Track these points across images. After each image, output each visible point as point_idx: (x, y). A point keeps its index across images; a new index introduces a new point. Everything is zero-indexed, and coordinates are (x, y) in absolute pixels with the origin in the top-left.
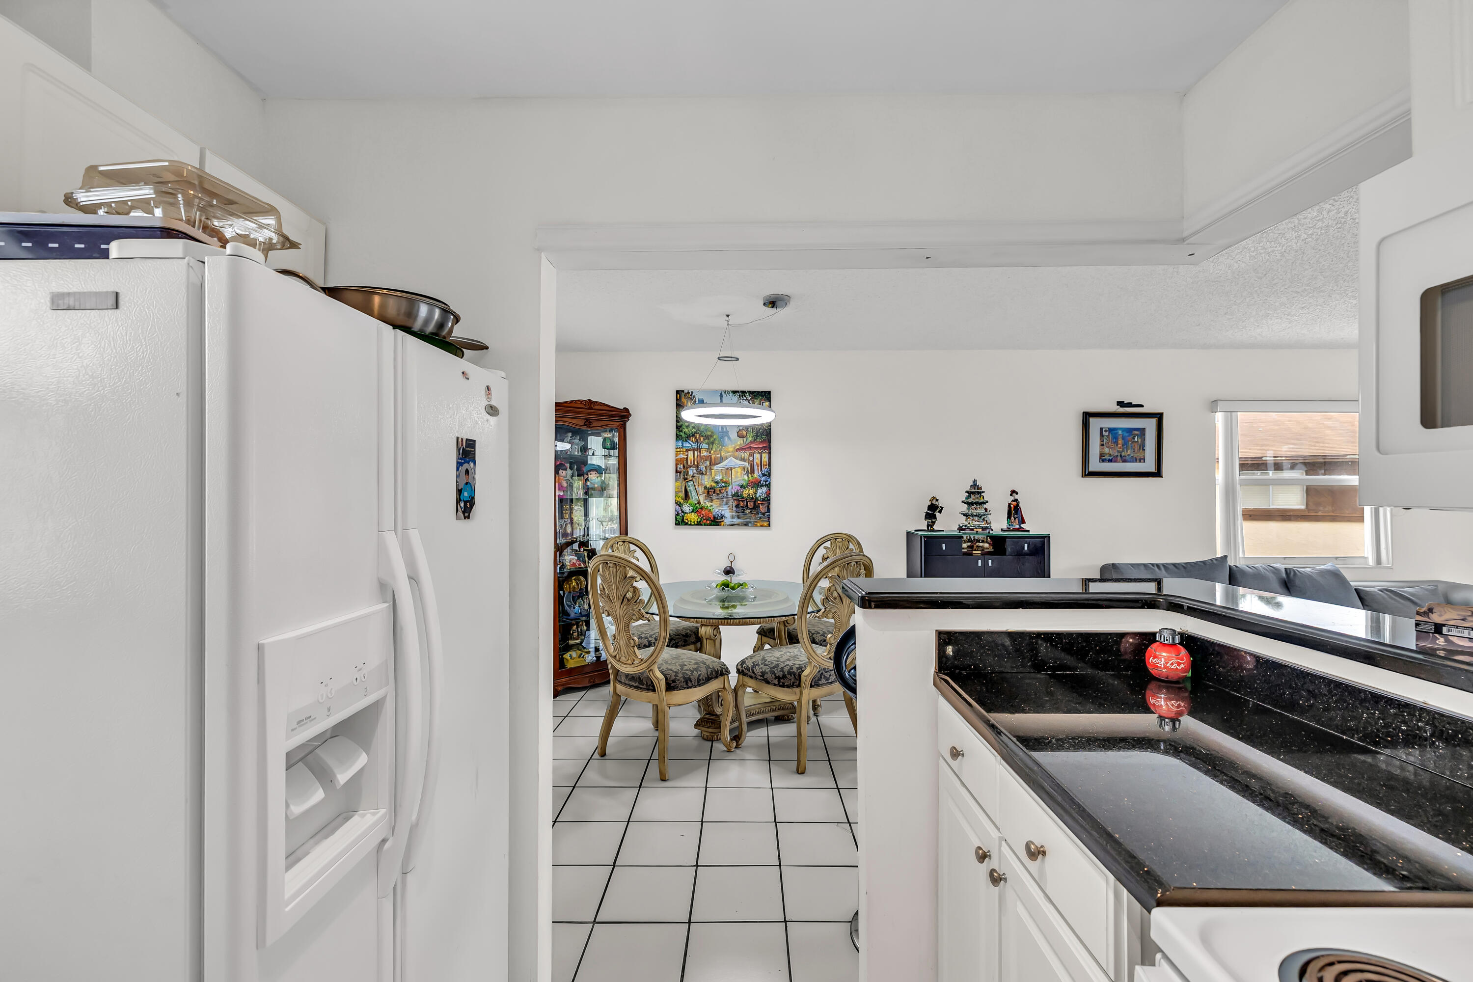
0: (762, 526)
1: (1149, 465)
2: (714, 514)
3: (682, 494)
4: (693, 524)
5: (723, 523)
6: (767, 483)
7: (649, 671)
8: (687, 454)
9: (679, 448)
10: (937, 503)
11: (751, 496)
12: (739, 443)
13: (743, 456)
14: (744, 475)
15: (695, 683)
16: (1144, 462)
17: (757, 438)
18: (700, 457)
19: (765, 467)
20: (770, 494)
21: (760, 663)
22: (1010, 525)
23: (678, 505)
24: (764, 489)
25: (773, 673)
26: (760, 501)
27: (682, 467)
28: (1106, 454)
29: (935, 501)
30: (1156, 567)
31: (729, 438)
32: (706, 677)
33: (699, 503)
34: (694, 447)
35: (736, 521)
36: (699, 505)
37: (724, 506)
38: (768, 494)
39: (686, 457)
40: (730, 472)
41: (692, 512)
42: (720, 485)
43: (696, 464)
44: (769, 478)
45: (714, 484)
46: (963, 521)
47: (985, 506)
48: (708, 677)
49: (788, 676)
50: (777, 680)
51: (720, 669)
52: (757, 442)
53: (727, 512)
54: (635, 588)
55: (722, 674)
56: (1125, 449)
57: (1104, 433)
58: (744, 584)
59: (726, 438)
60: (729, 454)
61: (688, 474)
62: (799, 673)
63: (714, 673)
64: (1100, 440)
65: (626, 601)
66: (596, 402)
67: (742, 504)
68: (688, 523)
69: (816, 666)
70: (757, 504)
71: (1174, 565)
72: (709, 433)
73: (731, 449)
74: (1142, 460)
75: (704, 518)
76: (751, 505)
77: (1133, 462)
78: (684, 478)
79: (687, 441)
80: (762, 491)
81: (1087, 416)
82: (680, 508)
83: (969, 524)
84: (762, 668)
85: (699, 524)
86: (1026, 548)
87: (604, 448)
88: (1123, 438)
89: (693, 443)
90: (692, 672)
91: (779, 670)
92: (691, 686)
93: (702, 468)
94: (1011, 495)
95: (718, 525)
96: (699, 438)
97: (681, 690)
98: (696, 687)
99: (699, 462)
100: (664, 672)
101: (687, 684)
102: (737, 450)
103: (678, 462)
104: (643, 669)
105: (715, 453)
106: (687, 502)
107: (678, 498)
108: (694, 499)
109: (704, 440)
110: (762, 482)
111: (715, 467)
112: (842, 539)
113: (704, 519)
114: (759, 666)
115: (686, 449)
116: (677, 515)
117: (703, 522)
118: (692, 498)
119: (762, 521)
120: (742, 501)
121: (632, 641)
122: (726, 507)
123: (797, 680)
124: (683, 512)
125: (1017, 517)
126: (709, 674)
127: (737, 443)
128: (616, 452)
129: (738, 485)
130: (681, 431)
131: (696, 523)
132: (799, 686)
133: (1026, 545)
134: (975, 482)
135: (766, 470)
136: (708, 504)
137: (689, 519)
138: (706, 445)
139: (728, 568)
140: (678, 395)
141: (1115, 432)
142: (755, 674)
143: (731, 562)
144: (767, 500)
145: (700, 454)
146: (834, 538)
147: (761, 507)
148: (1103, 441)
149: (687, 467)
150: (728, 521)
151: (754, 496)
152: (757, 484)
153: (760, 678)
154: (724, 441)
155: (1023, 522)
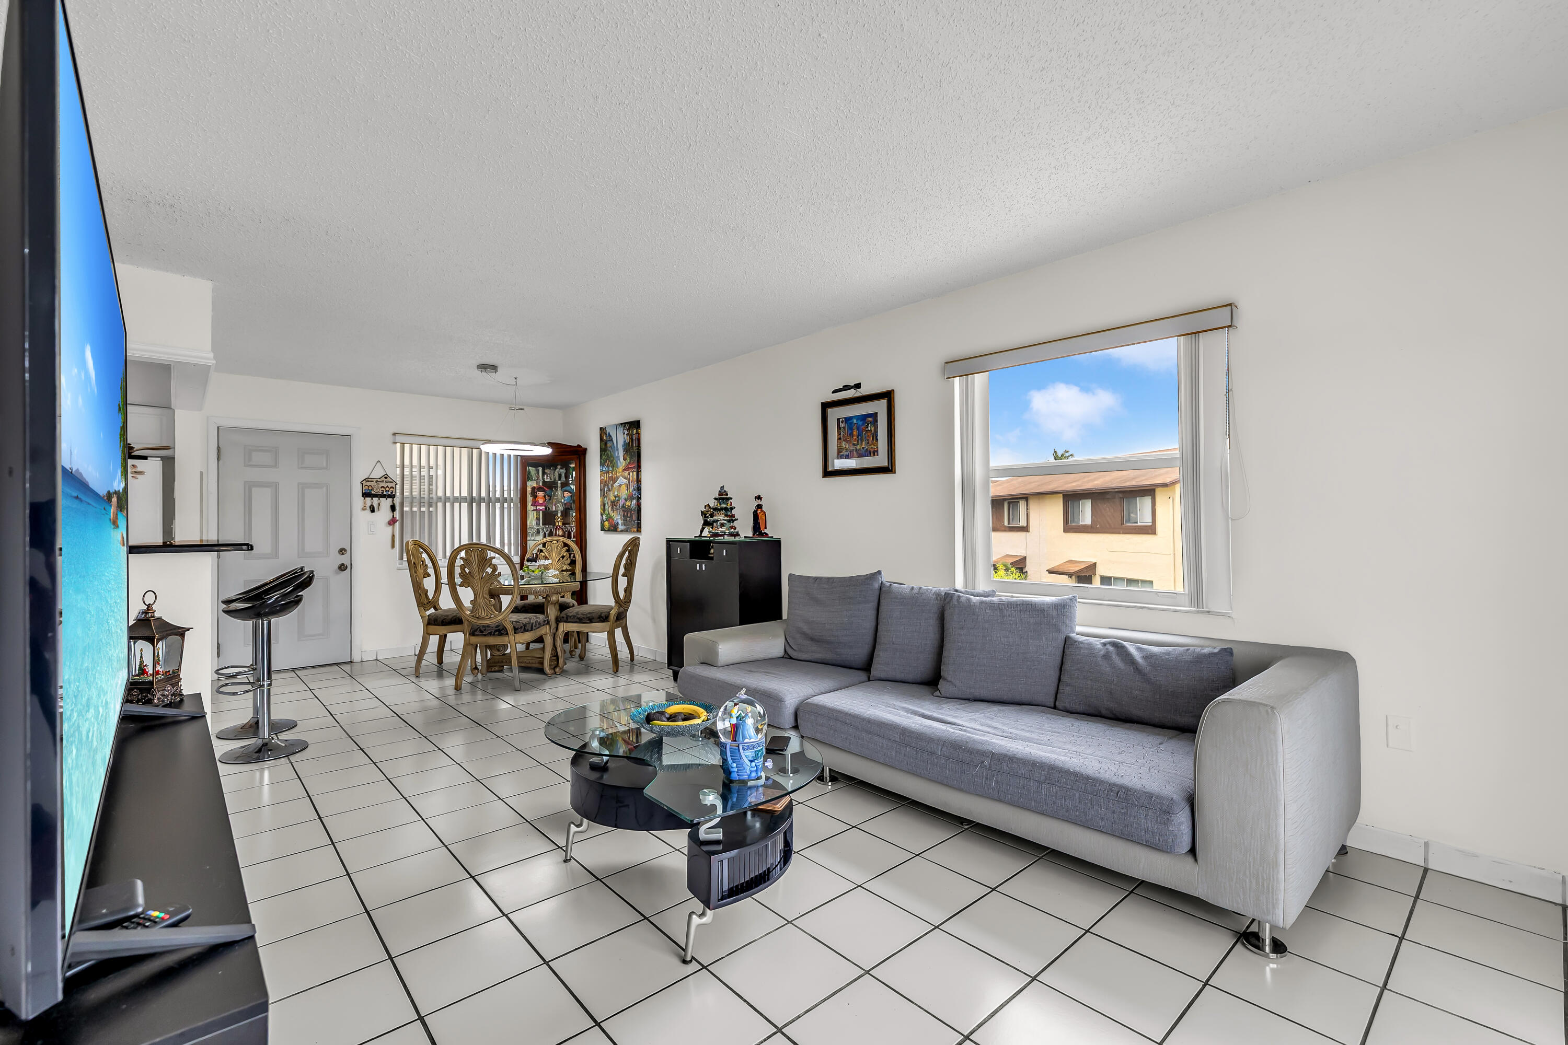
0: (634, 531)
1: (883, 458)
2: (615, 522)
3: (603, 507)
4: (606, 530)
5: (618, 529)
9: (601, 471)
12: (624, 465)
13: (626, 475)
16: (878, 455)
17: (631, 460)
18: (609, 478)
23: (602, 515)
26: (633, 511)
28: (843, 450)
31: (620, 461)
33: (609, 513)
34: (606, 470)
35: (623, 527)
36: (609, 515)
39: (604, 478)
41: (606, 521)
42: (617, 499)
45: (614, 498)
47: (733, 512)
52: (631, 463)
53: (620, 520)
56: (860, 442)
57: (841, 424)
60: (620, 474)
61: (605, 491)
67: (625, 514)
70: (631, 514)
72: (612, 459)
73: (621, 470)
74: (876, 452)
77: (867, 456)
78: (603, 495)
81: (826, 407)
82: (602, 518)
85: (609, 530)
86: (725, 554)
88: (858, 428)
89: (606, 467)
93: (610, 486)
94: (756, 501)
96: (608, 462)
99: (608, 482)
102: (623, 471)
103: (601, 482)
105: (615, 474)
106: (605, 513)
107: (601, 510)
109: (610, 464)
111: (615, 485)
113: (611, 526)
115: (604, 472)
116: (601, 524)
118: (606, 510)
119: (634, 527)
122: (619, 517)
124: (603, 521)
129: (624, 499)
133: (724, 551)
134: (722, 487)
136: (612, 514)
137: (605, 527)
138: (611, 468)
141: (851, 421)
145: (609, 475)
147: (634, 516)
148: (840, 434)
149: (604, 486)
150: (620, 527)
154: (618, 464)
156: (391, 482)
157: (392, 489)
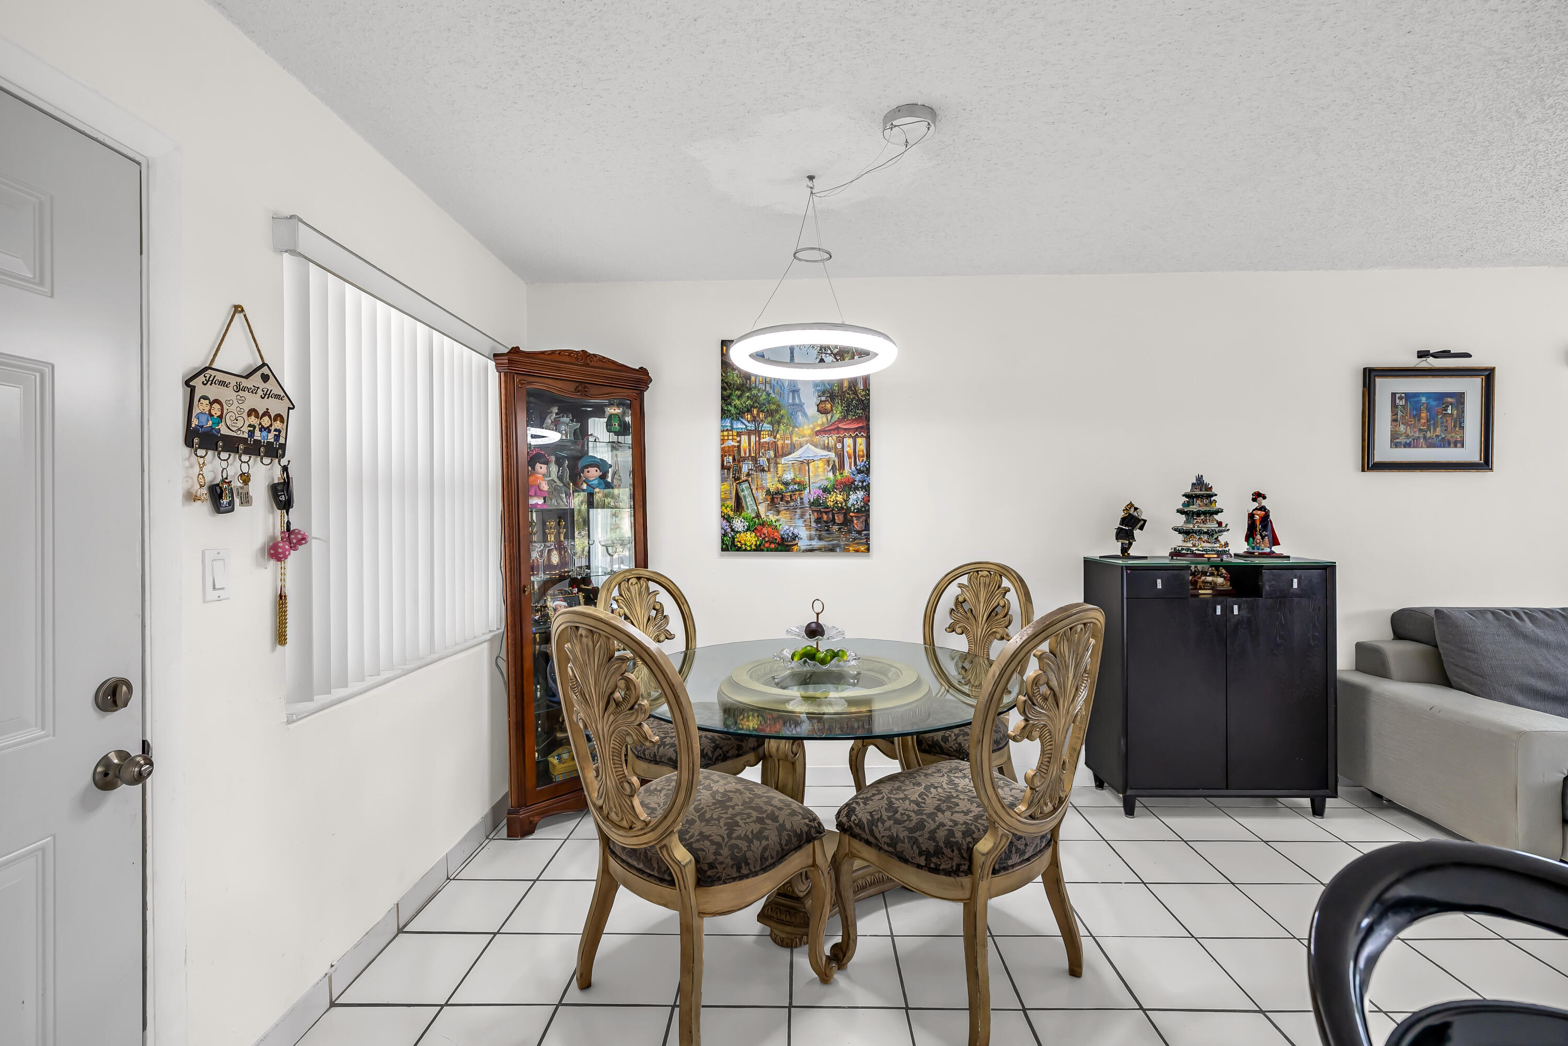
0: (857, 551)
1: (1471, 451)
2: (782, 533)
3: (731, 503)
4: (749, 548)
5: (795, 548)
6: (865, 484)
7: (661, 848)
8: (738, 439)
9: (727, 430)
10: (1135, 514)
11: (840, 505)
12: (820, 422)
13: (826, 442)
14: (828, 472)
15: (755, 867)
16: (1463, 446)
17: (848, 414)
18: (760, 445)
19: (861, 459)
20: (869, 501)
21: (885, 815)
22: (1253, 548)
23: (726, 519)
24: (860, 494)
25: (915, 841)
26: (853, 512)
27: (731, 460)
28: (1401, 435)
29: (1132, 509)
30: (1512, 614)
31: (805, 414)
32: (778, 852)
33: (758, 516)
34: (749, 428)
35: (816, 543)
36: (759, 519)
37: (797, 521)
38: (867, 501)
39: (737, 444)
40: (807, 468)
41: (748, 530)
42: (791, 487)
43: (753, 455)
44: (868, 476)
45: (781, 486)
46: (1178, 541)
47: (1218, 517)
48: (783, 850)
49: (947, 851)
50: (924, 857)
51: (805, 829)
52: (848, 420)
53: (803, 532)
54: (628, 681)
55: (810, 839)
56: (1432, 427)
57: (1398, 401)
58: (840, 653)
59: (799, 413)
60: (805, 439)
61: (741, 471)
62: (968, 844)
63: (794, 839)
64: (1392, 412)
65: (612, 705)
66: (595, 355)
67: (825, 517)
68: (741, 547)
69: (1007, 836)
70: (849, 517)
71: (1544, 611)
72: (773, 407)
73: (807, 428)
74: (1460, 443)
75: (767, 539)
76: (839, 519)
77: (1444, 447)
78: (734, 477)
79: (738, 420)
80: (855, 498)
81: (1370, 376)
82: (728, 524)
83: (1194, 546)
84: (889, 829)
85: (758, 549)
86: (1295, 586)
87: (609, 431)
88: (1428, 410)
89: (749, 422)
90: (750, 842)
91: (927, 836)
92: (748, 874)
93: (763, 461)
94: (1254, 500)
95: (789, 551)
96: (758, 414)
97: (726, 883)
98: (757, 875)
99: (757, 452)
100: (695, 845)
101: (739, 869)
102: (818, 433)
103: (724, 453)
104: (650, 842)
105: (783, 439)
106: (740, 515)
107: (726, 508)
108: (750, 510)
109: (765, 418)
110: (856, 483)
111: (783, 460)
112: (989, 572)
113: (767, 542)
114: (883, 822)
115: (738, 433)
116: (725, 535)
117: (764, 545)
118: (748, 509)
119: (857, 544)
120: (826, 513)
121: (626, 785)
122: (800, 523)
123: (966, 860)
124: (733, 530)
125: (1266, 535)
126: (783, 842)
127: (817, 422)
128: (628, 439)
129: (820, 487)
130: (730, 404)
131: (753, 547)
132: (970, 871)
133: (1295, 581)
134: (1200, 479)
135: (863, 463)
136: (772, 517)
137: (743, 542)
138: (769, 425)
139: (813, 625)
140: (725, 348)
141: (1416, 399)
142: (876, 838)
143: (818, 614)
144: (864, 511)
145: (759, 439)
146: (974, 570)
147: (855, 522)
148: (1397, 414)
149: (738, 460)
150: (803, 544)
151: (844, 504)
152: (848, 486)
153: (886, 847)
154: (796, 419)
155: (1275, 542)
156: (277, 397)
157: (277, 425)
